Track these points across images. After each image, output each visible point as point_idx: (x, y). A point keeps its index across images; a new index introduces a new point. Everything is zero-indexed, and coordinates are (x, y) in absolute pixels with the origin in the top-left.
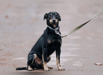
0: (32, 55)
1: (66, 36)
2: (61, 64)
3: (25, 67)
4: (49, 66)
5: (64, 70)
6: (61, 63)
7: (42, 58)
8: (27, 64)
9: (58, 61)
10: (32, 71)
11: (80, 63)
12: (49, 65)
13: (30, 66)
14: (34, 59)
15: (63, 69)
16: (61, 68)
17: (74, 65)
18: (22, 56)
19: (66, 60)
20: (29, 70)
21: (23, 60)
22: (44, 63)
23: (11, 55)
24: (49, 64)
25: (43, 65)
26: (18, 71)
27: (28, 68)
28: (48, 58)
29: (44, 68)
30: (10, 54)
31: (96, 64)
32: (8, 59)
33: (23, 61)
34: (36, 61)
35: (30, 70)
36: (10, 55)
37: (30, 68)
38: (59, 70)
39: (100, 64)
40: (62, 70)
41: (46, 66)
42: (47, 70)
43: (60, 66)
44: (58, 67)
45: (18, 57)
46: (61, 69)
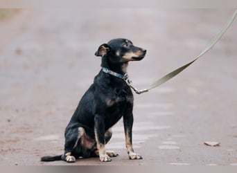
0: (74, 130)
2: (134, 147)
3: (59, 154)
4: (110, 152)
5: (141, 158)
6: (136, 144)
7: (94, 135)
10: (73, 162)
11: (173, 143)
12: (110, 149)
13: (70, 153)
14: (79, 137)
15: (138, 157)
16: (135, 154)
17: (161, 147)
18: (52, 133)
19: (146, 137)
21: (55, 140)
22: (98, 146)
23: (31, 132)
24: (110, 147)
25: (97, 149)
26: (45, 163)
27: (65, 156)
28: (106, 135)
29: (98, 156)
30: (28, 128)
31: (207, 145)
32: (25, 139)
33: (56, 142)
35: (71, 160)
36: (28, 130)
37: (69, 158)
38: (130, 159)
39: (216, 143)
40: (136, 158)
41: (103, 151)
42: (106, 160)
43: (133, 151)
44: (128, 153)
45: (43, 135)
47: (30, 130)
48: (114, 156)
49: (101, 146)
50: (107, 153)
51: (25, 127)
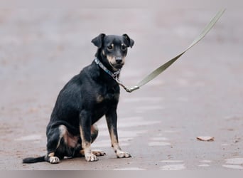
0: (55, 129)
1: (138, 88)
2: (121, 144)
3: (42, 155)
4: (96, 150)
5: (130, 156)
6: (123, 142)
8: (46, 148)
9: (114, 137)
10: (58, 163)
11: (164, 139)
12: (97, 148)
13: (53, 154)
14: (61, 137)
15: (127, 156)
16: (122, 152)
17: (151, 144)
18: (34, 133)
19: (133, 134)
20: (52, 163)
21: (37, 140)
22: (84, 144)
23: (11, 132)
24: (97, 145)
25: (82, 149)
26: (27, 165)
27: (49, 157)
29: (84, 156)
30: (8, 128)
31: (201, 140)
32: (4, 140)
33: (38, 142)
34: (66, 141)
35: (54, 161)
36: (8, 130)
37: (53, 158)
38: (118, 157)
39: (209, 138)
40: (124, 157)
41: (89, 150)
42: (92, 159)
43: (120, 149)
44: (116, 152)
45: (25, 134)
46: (122, 156)
47: (10, 130)
48: (101, 155)
49: (87, 144)
50: (93, 153)
51: (5, 127)
